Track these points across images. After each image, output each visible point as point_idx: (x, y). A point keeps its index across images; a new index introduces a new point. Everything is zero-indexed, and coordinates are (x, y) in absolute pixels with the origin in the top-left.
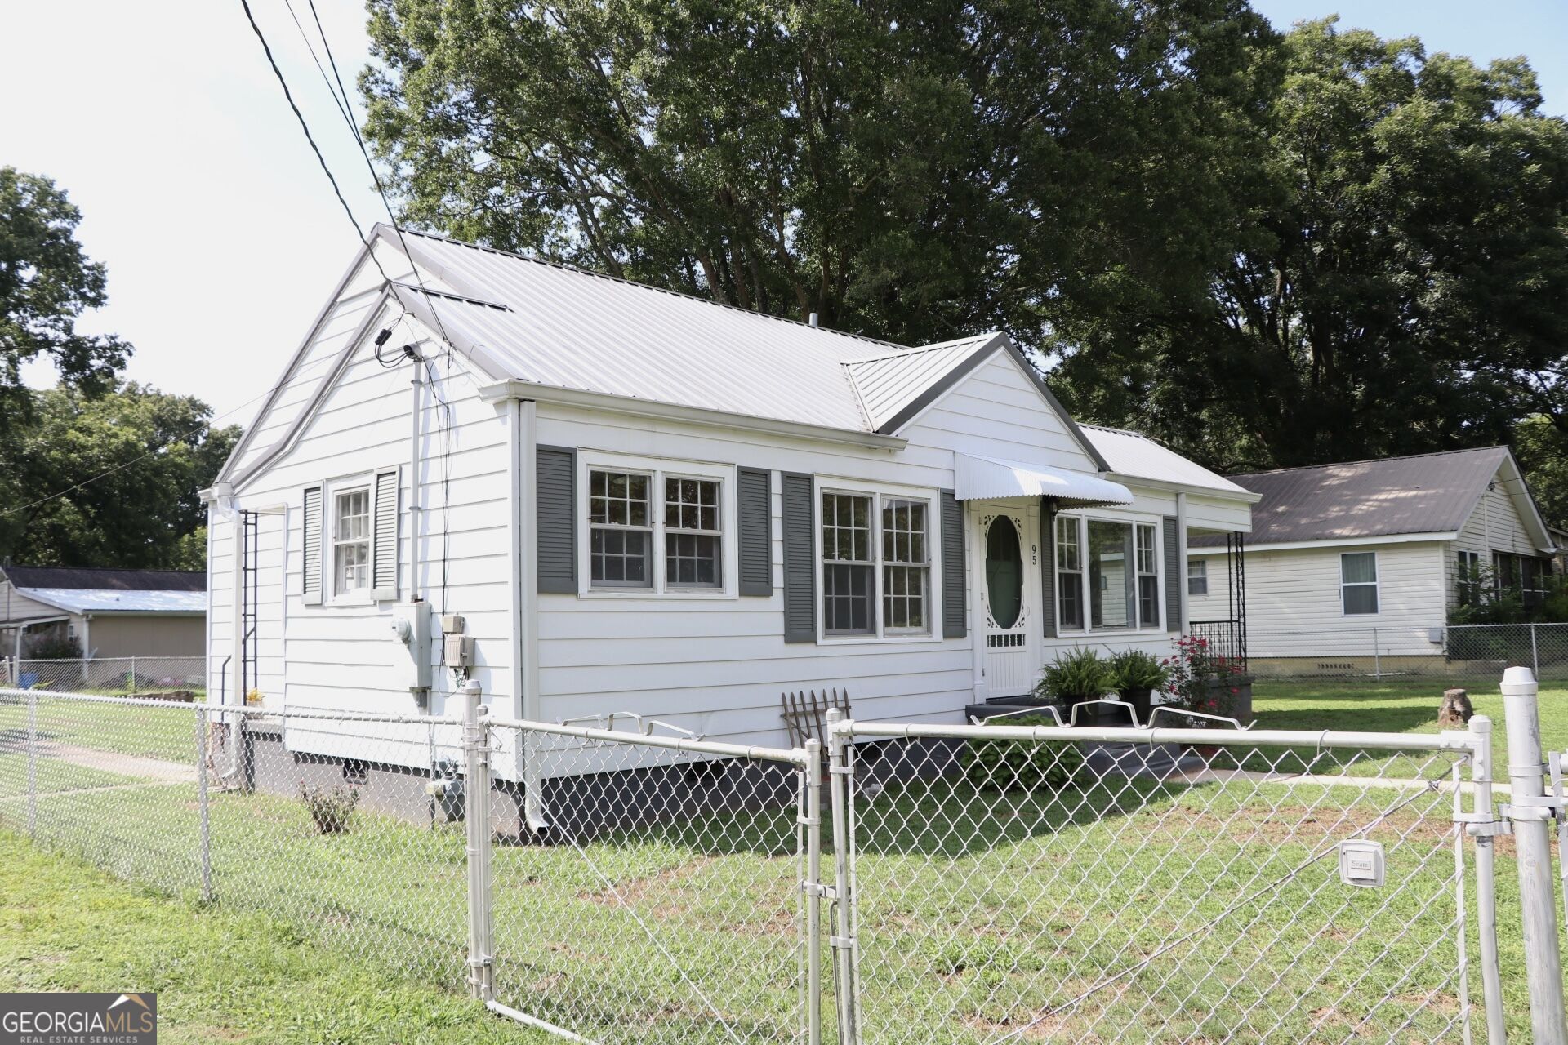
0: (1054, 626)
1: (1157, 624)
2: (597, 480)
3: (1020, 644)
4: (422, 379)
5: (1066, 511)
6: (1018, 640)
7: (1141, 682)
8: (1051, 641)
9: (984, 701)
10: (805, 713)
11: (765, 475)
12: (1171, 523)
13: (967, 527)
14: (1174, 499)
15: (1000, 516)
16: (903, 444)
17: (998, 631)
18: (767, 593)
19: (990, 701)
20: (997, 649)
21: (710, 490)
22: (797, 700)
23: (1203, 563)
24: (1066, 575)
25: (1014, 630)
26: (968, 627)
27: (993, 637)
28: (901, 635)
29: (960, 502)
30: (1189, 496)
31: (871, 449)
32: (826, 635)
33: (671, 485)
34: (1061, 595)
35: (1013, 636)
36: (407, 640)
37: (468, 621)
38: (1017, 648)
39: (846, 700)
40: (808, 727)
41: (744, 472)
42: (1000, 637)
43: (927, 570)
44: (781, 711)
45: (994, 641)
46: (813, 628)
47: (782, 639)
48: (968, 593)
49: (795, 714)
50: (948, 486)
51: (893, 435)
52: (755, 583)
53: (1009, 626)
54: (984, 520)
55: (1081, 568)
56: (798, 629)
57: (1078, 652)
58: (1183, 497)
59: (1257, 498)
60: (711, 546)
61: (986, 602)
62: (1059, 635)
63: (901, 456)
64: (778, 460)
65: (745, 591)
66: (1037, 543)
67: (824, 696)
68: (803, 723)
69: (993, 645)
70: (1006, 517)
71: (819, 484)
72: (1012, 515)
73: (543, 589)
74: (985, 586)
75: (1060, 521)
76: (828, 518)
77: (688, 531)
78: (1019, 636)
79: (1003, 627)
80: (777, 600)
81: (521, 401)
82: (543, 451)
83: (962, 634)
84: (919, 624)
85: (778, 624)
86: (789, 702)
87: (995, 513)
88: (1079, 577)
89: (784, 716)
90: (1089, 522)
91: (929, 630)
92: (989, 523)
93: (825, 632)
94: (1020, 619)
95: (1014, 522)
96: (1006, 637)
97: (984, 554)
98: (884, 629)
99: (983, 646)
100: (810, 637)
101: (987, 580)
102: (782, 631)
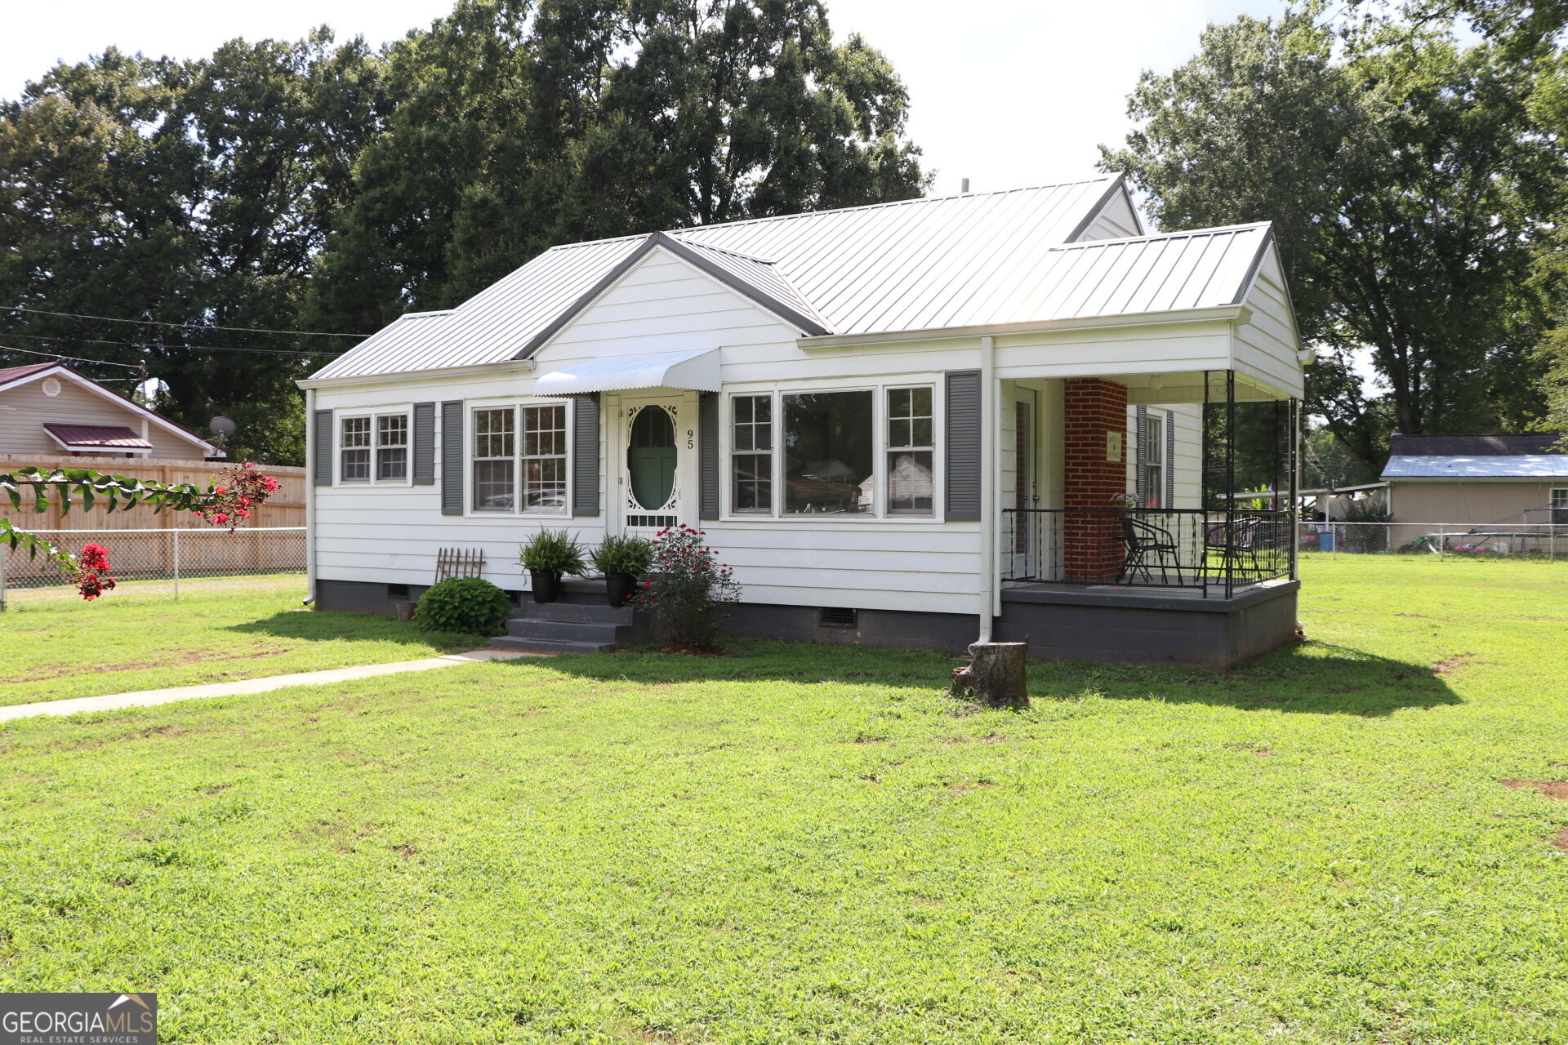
0: (717, 509)
1: (932, 510)
3: (669, 525)
6: (669, 521)
8: (712, 524)
10: (451, 562)
11: (431, 405)
13: (603, 421)
14: (978, 346)
15: (647, 408)
17: (640, 511)
18: (432, 482)
20: (639, 528)
22: (449, 553)
24: (755, 456)
25: (663, 512)
26: (602, 506)
27: (635, 517)
32: (472, 510)
35: (661, 518)
38: (665, 528)
39: (481, 557)
41: (419, 406)
42: (643, 518)
43: (566, 460)
44: (437, 559)
45: (635, 521)
46: (461, 505)
47: (441, 512)
48: (603, 478)
49: (445, 562)
51: (527, 358)
52: (423, 477)
53: (657, 508)
54: (626, 412)
55: (769, 449)
56: (451, 505)
60: (401, 455)
61: (627, 485)
62: (721, 518)
64: (438, 394)
65: (416, 482)
66: (695, 427)
67: (466, 552)
68: (447, 568)
69: (635, 524)
70: (658, 407)
71: (468, 405)
72: (663, 403)
73: (316, 485)
74: (625, 473)
77: (392, 446)
78: (670, 518)
79: (646, 508)
80: (438, 484)
83: (596, 513)
85: (439, 499)
86: (443, 553)
87: (641, 405)
88: (767, 457)
89: (437, 562)
91: (565, 509)
92: (635, 415)
93: (475, 508)
94: (670, 501)
95: (666, 410)
96: (652, 518)
97: (625, 444)
98: (523, 508)
99: (619, 525)
100: (459, 512)
101: (630, 466)
102: (440, 506)
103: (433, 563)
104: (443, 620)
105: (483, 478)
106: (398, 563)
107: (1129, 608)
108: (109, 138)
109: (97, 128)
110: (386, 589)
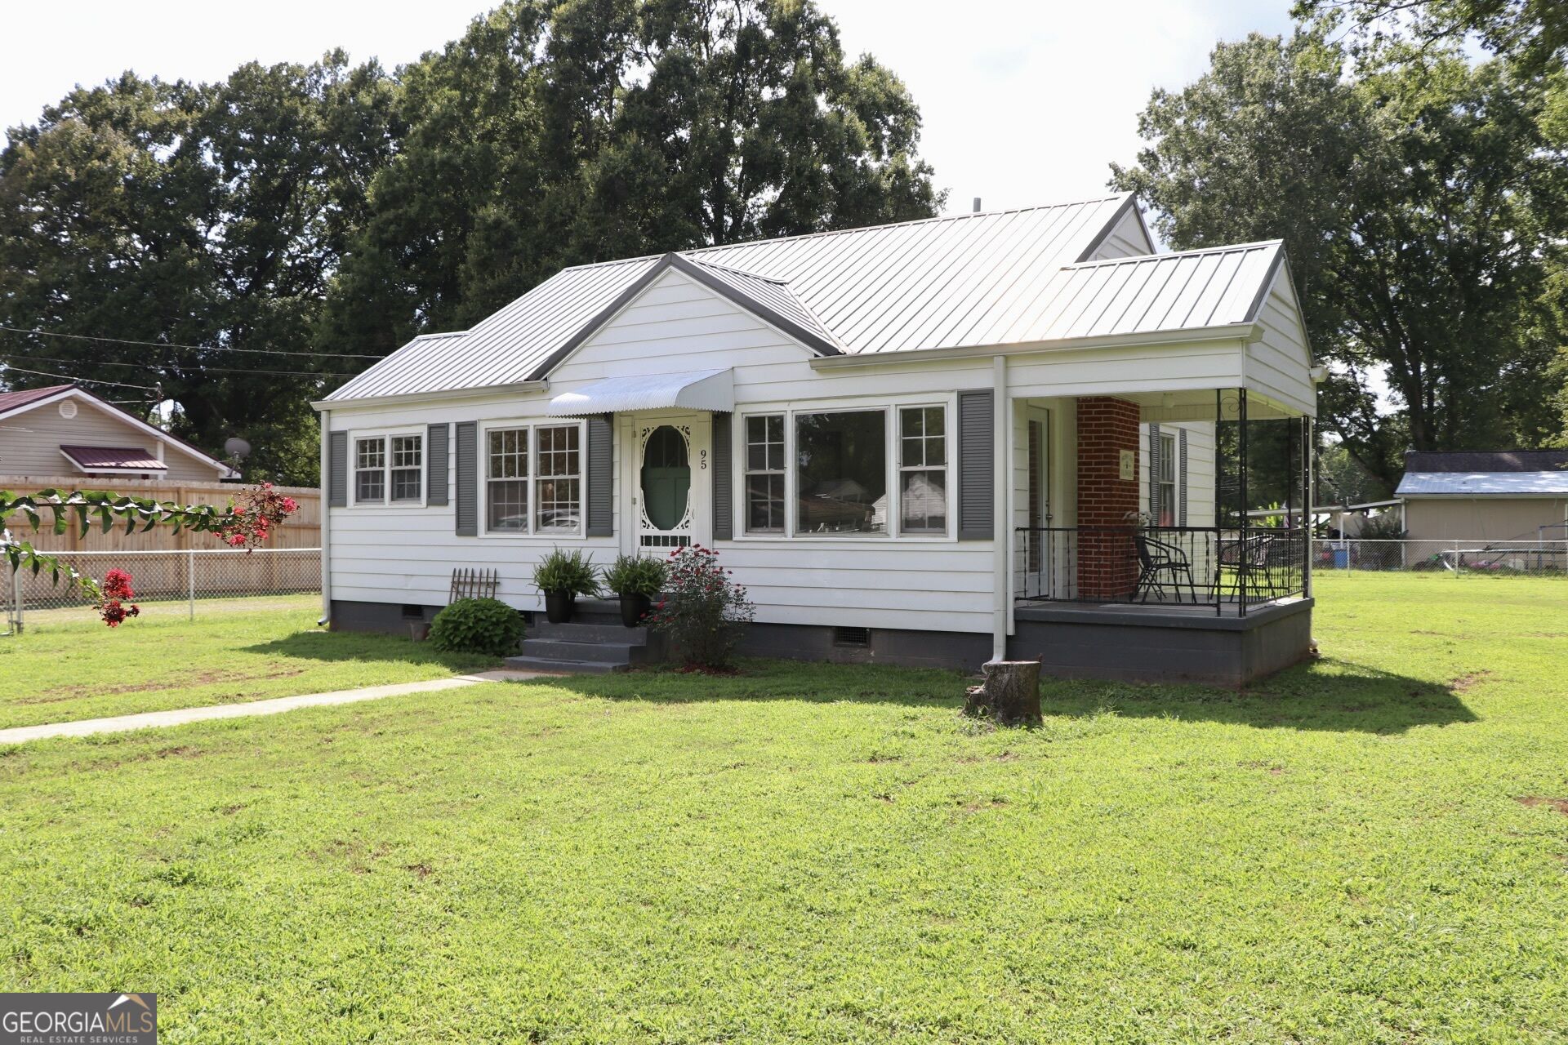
0: (731, 530)
1: (945, 530)
2: (363, 444)
3: (683, 545)
6: (682, 541)
8: (725, 544)
10: (465, 583)
11: (446, 426)
12: (978, 401)
13: (616, 441)
15: (660, 428)
17: (654, 531)
18: (446, 503)
20: (653, 548)
22: (463, 574)
24: (769, 476)
25: (676, 532)
26: (616, 526)
27: (648, 537)
32: (486, 531)
35: (674, 538)
38: (679, 548)
39: (494, 577)
40: (468, 592)
41: (435, 428)
42: (657, 538)
43: (579, 481)
44: (451, 579)
45: (649, 541)
46: (475, 527)
47: (455, 532)
48: (616, 499)
49: (459, 583)
52: (437, 497)
53: (671, 528)
54: (639, 433)
55: (782, 469)
56: (465, 525)
61: (640, 505)
62: (734, 538)
64: (452, 415)
65: (431, 502)
66: (708, 448)
67: (480, 573)
68: (461, 588)
69: (648, 544)
70: (671, 427)
71: (482, 427)
72: (676, 424)
73: (332, 505)
74: (639, 493)
75: (757, 419)
77: (408, 467)
78: (683, 538)
79: (660, 528)
80: (452, 508)
81: (322, 412)
83: (609, 533)
84: (575, 524)
85: (453, 521)
86: (457, 574)
87: (654, 425)
88: (782, 477)
89: (451, 583)
90: (798, 418)
92: (648, 435)
93: (489, 529)
94: (683, 521)
95: (680, 430)
96: (665, 538)
97: (639, 464)
98: (537, 528)
99: (633, 546)
100: (473, 533)
101: (643, 486)
102: (454, 527)
103: (447, 584)
104: (457, 640)
105: (496, 500)
106: (412, 583)
107: (1144, 627)
108: (126, 162)
109: (114, 152)
110: (400, 610)
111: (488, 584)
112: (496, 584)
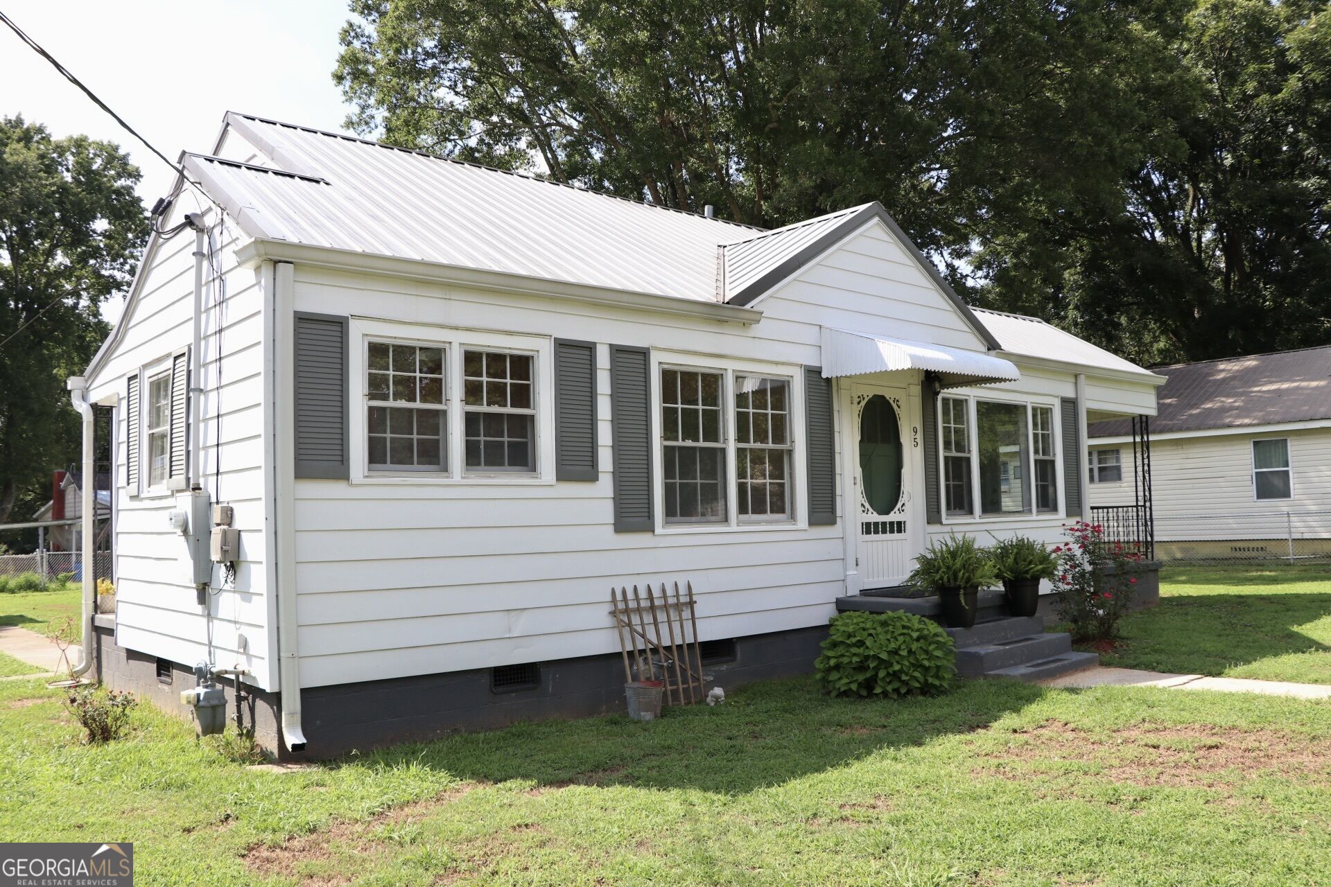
0: (939, 511)
1: (1055, 509)
2: (377, 351)
3: (899, 531)
4: (205, 251)
5: (950, 390)
6: (899, 527)
7: (1027, 572)
8: (935, 528)
9: (858, 593)
10: (639, 610)
11: (590, 348)
12: (1070, 406)
13: (836, 407)
14: (1073, 380)
15: (875, 396)
16: (757, 317)
17: (874, 517)
19: (865, 592)
20: (873, 536)
21: (522, 365)
22: (630, 595)
23: (1118, 452)
24: (954, 458)
25: (893, 517)
26: (839, 513)
27: (868, 524)
28: (758, 523)
29: (828, 380)
30: (1088, 377)
31: (721, 321)
32: (667, 523)
33: (472, 359)
34: (947, 479)
35: (892, 524)
36: (185, 532)
37: (235, 512)
38: (896, 535)
39: (690, 594)
40: (642, 624)
41: (563, 347)
42: (876, 524)
43: (790, 452)
44: (610, 608)
45: (868, 528)
46: (650, 516)
47: (611, 528)
48: (838, 478)
49: (627, 611)
50: (813, 362)
51: (748, 307)
52: (576, 466)
53: (887, 513)
54: (856, 400)
55: (969, 451)
56: (631, 516)
57: (953, 539)
58: (1082, 378)
59: (1162, 380)
60: (524, 426)
61: (860, 487)
62: (944, 521)
63: (757, 330)
64: (605, 332)
65: (564, 474)
66: (918, 425)
67: (664, 591)
68: (635, 620)
69: (868, 532)
70: (883, 397)
71: (655, 359)
72: (889, 395)
73: (301, 474)
74: (858, 472)
75: (945, 401)
76: (668, 395)
77: (495, 409)
78: (899, 523)
79: (880, 513)
80: (605, 485)
81: (276, 262)
82: (302, 319)
83: (832, 521)
84: (782, 511)
85: (607, 511)
86: (619, 597)
87: (870, 392)
88: (968, 460)
89: (613, 614)
90: (979, 403)
91: (793, 517)
92: (863, 403)
94: (899, 505)
95: (891, 402)
96: (884, 524)
97: (857, 437)
98: (743, 516)
99: (856, 534)
100: (645, 526)
101: (862, 464)
102: (610, 518)
103: (602, 616)
106: (522, 625)
110: (486, 680)
111: (678, 606)
112: (691, 604)
